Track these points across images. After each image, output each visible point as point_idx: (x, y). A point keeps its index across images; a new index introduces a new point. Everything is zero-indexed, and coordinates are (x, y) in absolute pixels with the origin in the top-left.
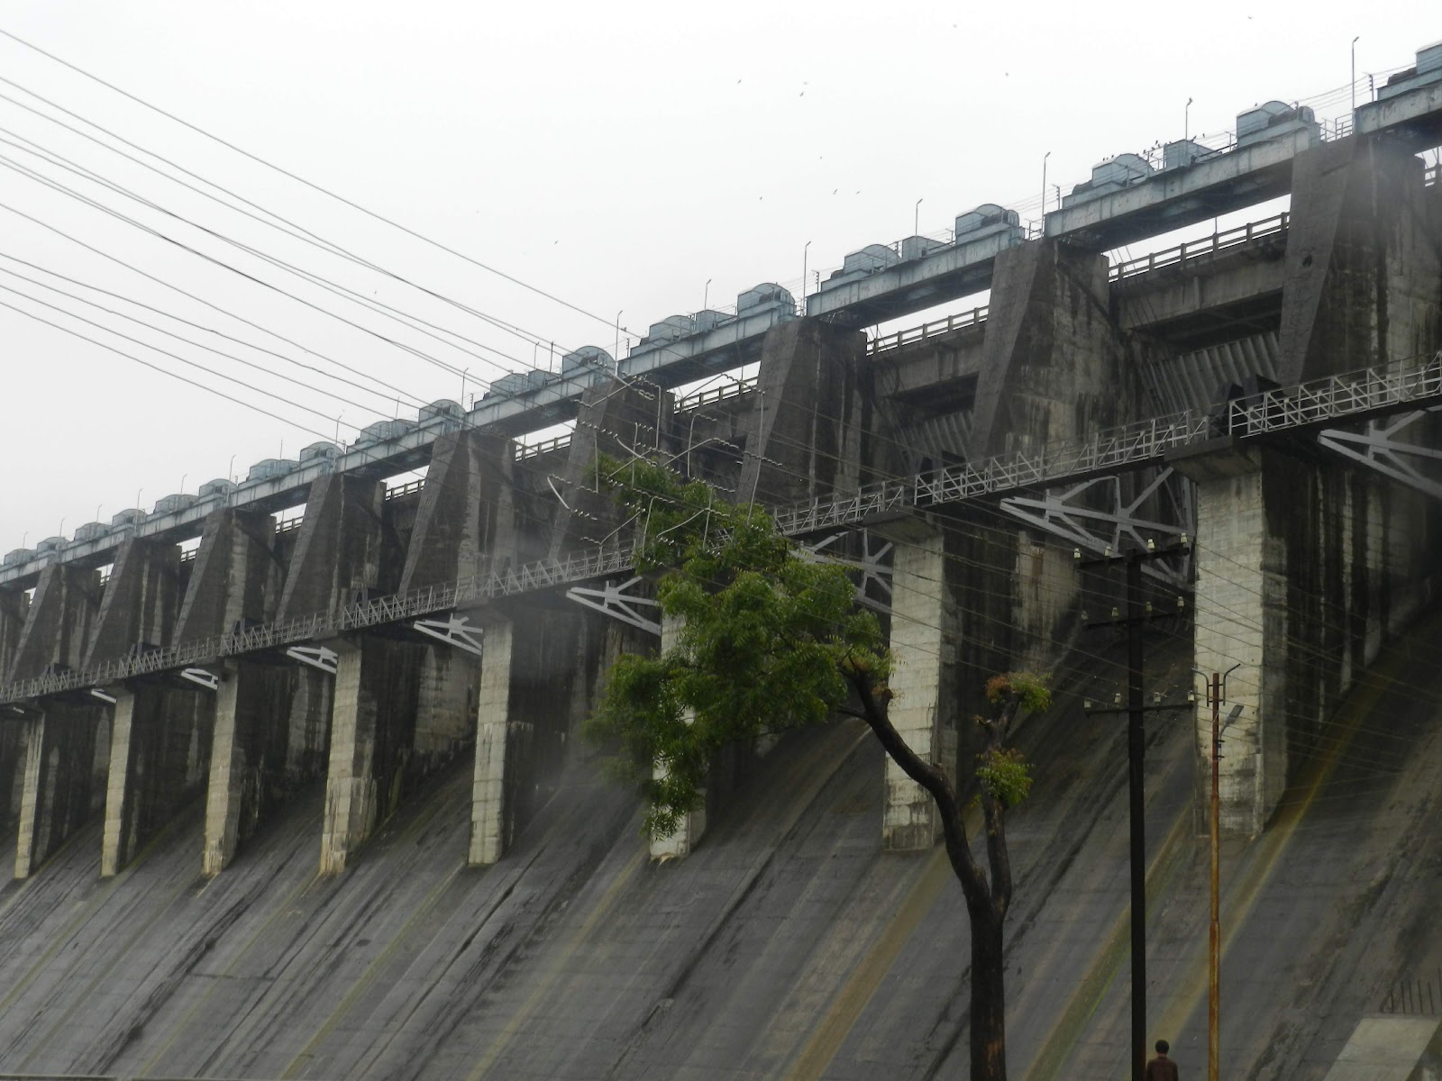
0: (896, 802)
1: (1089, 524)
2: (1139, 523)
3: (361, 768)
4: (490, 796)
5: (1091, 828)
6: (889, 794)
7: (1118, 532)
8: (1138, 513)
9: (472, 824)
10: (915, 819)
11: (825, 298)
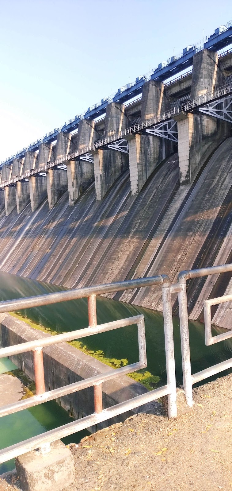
0: (182, 176)
1: (217, 112)
2: (228, 111)
3: (74, 186)
4: (99, 188)
5: (227, 175)
6: (180, 175)
7: (224, 114)
8: (227, 109)
9: (96, 193)
10: (187, 179)
11: (155, 75)
